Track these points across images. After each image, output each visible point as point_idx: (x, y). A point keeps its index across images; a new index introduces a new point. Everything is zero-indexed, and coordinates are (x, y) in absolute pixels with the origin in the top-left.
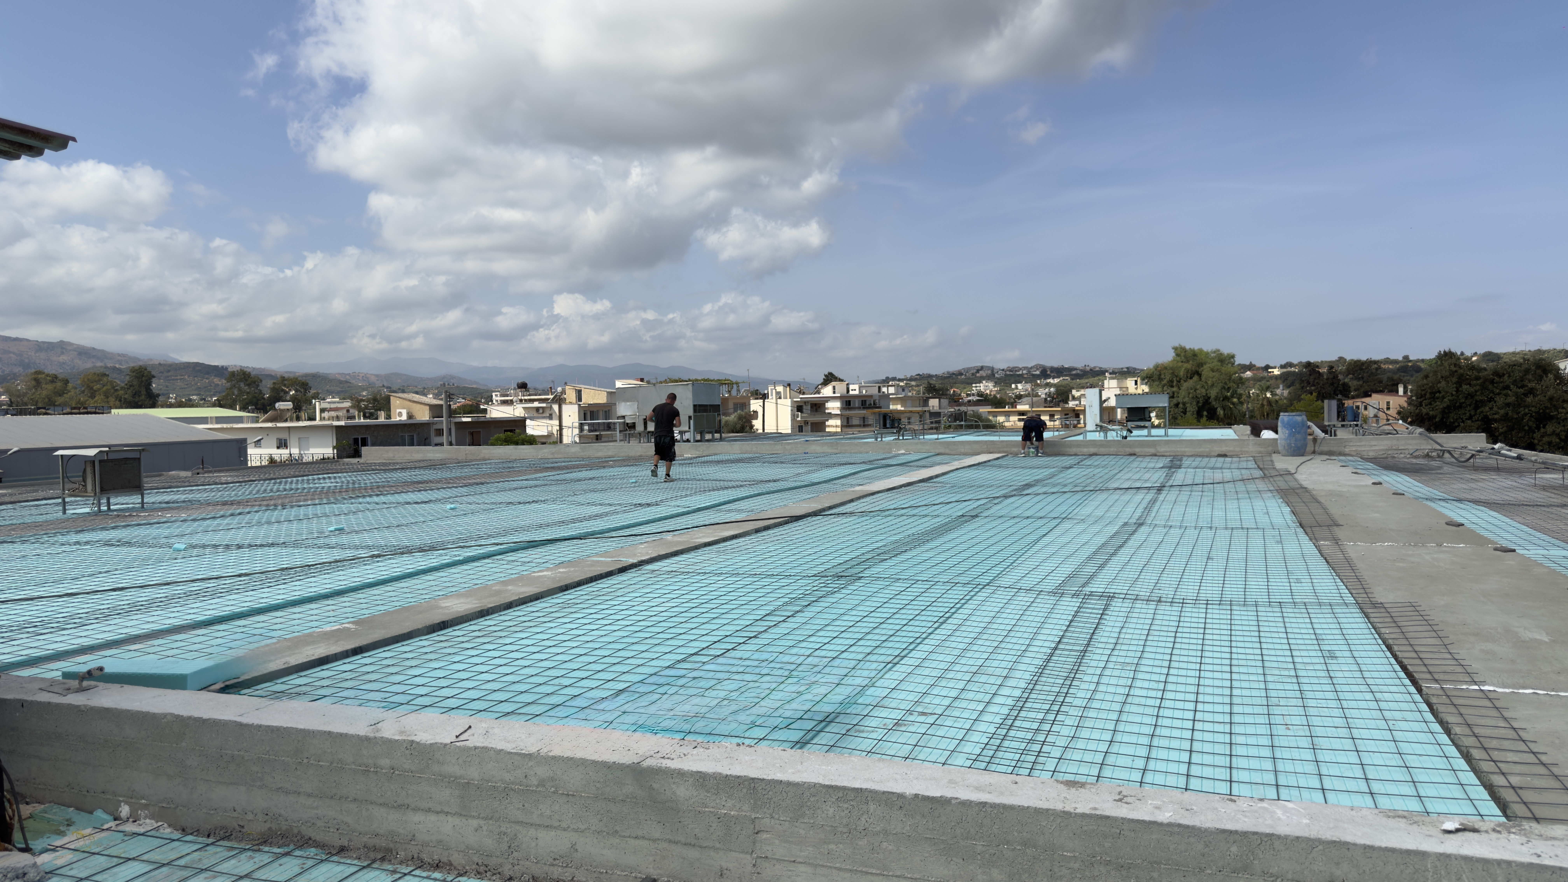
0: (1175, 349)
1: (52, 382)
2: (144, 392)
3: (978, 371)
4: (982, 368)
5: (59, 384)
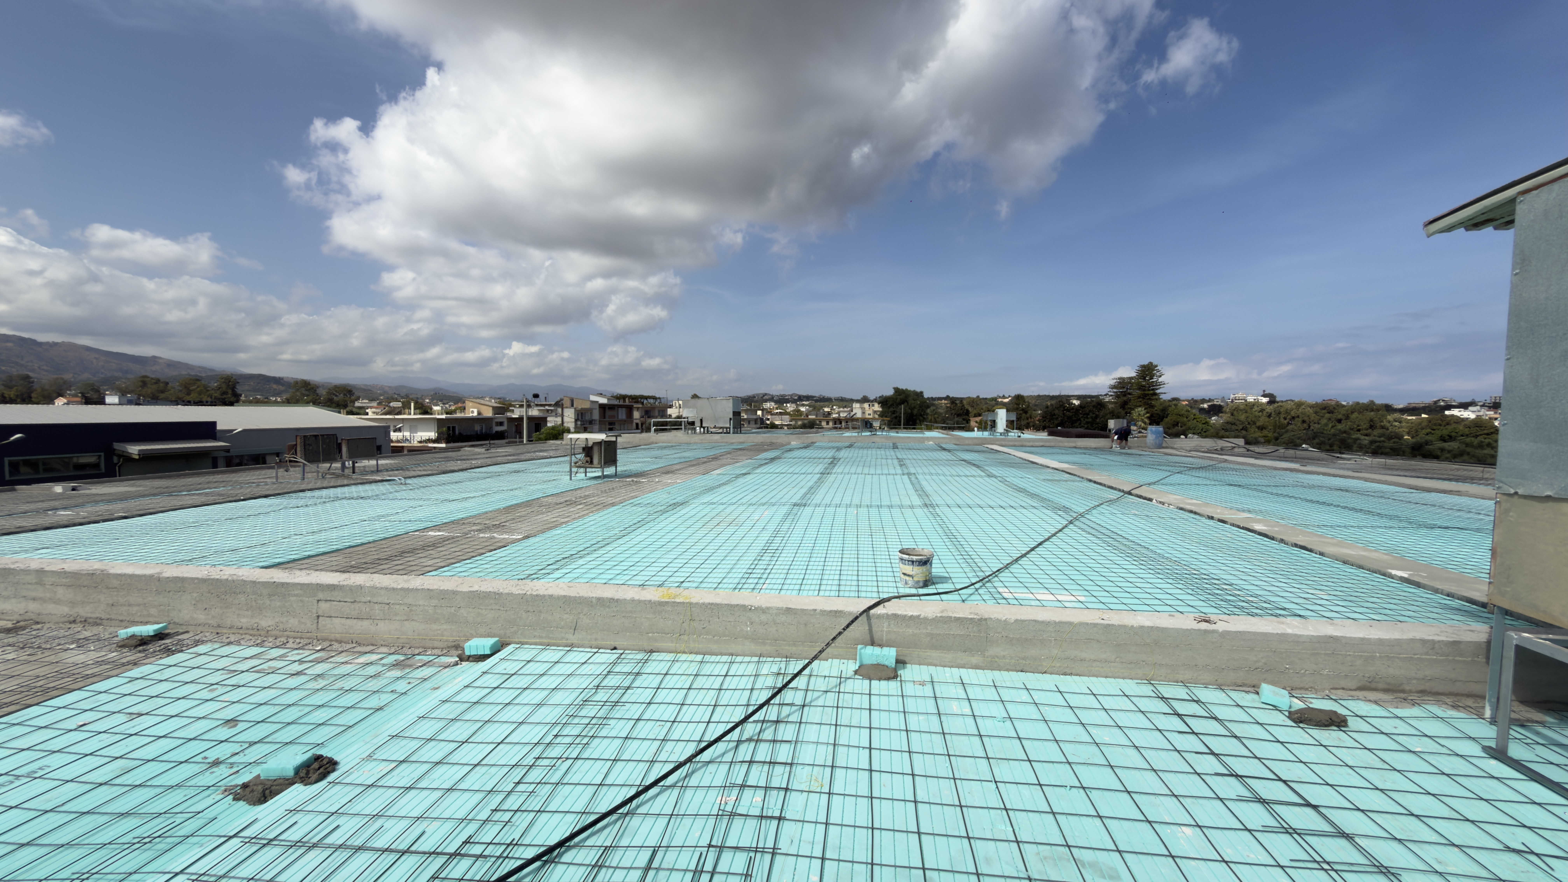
0: (894, 388)
1: (156, 383)
2: (230, 392)
3: (764, 396)
4: (766, 394)
5: (162, 385)
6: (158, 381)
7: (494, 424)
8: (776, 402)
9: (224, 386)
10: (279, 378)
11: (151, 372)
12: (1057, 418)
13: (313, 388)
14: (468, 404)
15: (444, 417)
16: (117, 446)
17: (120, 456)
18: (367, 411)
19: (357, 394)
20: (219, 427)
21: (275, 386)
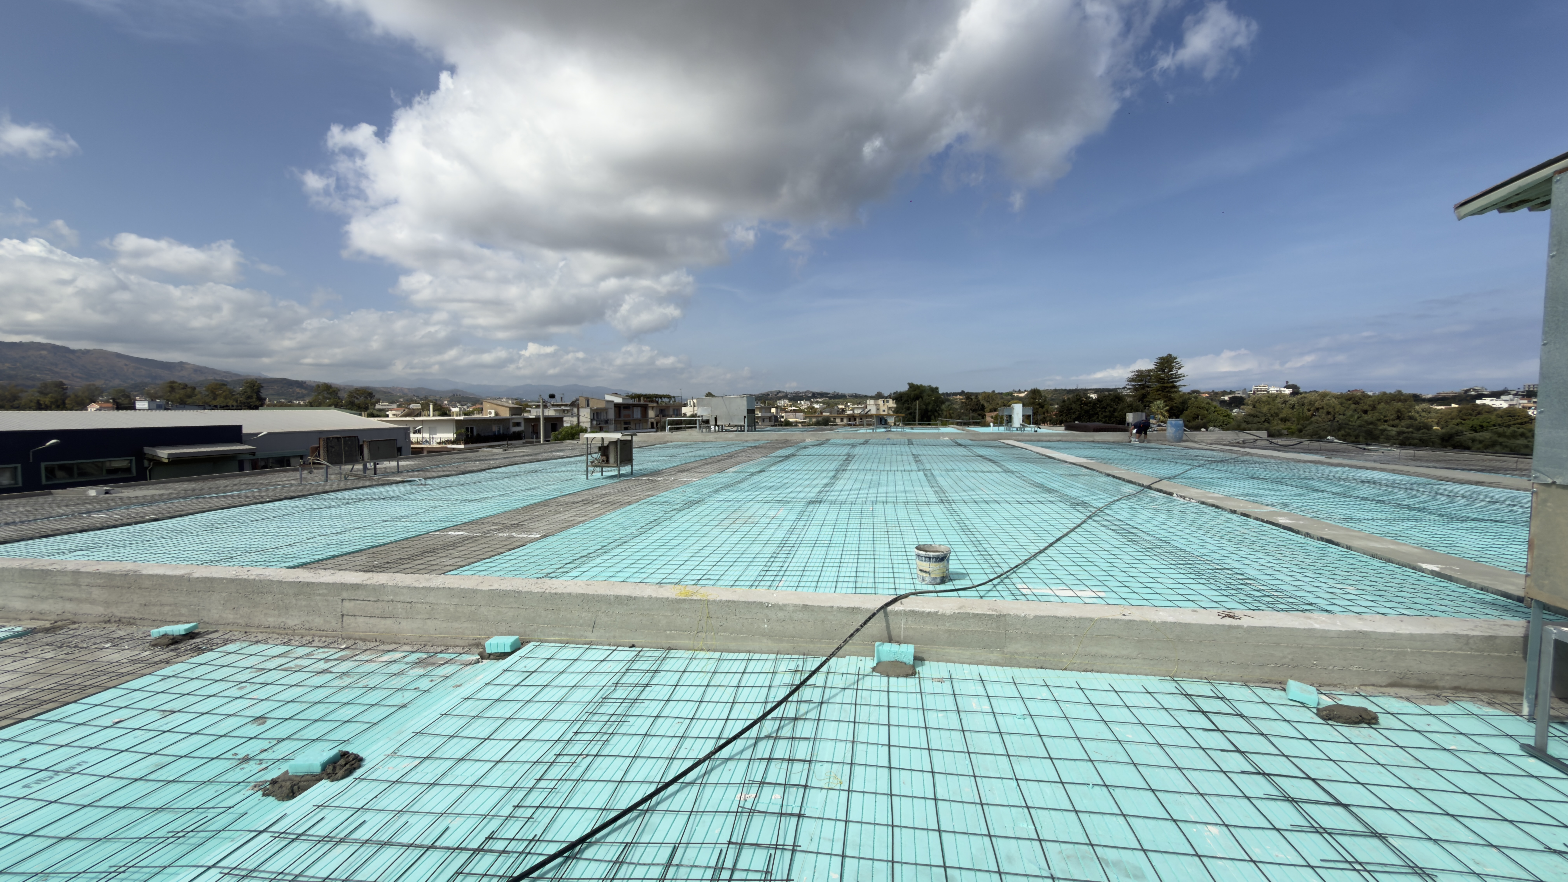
0: (909, 384)
1: (184, 388)
2: (255, 396)
3: (778, 393)
4: (780, 392)
5: (189, 390)
6: (185, 387)
7: (511, 425)
8: (790, 399)
9: (249, 390)
10: (302, 381)
11: (178, 377)
12: (1074, 412)
13: (334, 391)
14: (486, 405)
15: (462, 418)
16: (148, 450)
17: (150, 460)
18: (387, 413)
19: (377, 396)
20: (244, 431)
21: (298, 390)
